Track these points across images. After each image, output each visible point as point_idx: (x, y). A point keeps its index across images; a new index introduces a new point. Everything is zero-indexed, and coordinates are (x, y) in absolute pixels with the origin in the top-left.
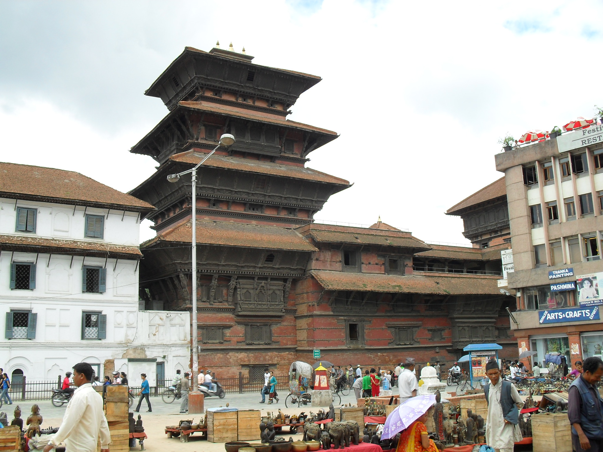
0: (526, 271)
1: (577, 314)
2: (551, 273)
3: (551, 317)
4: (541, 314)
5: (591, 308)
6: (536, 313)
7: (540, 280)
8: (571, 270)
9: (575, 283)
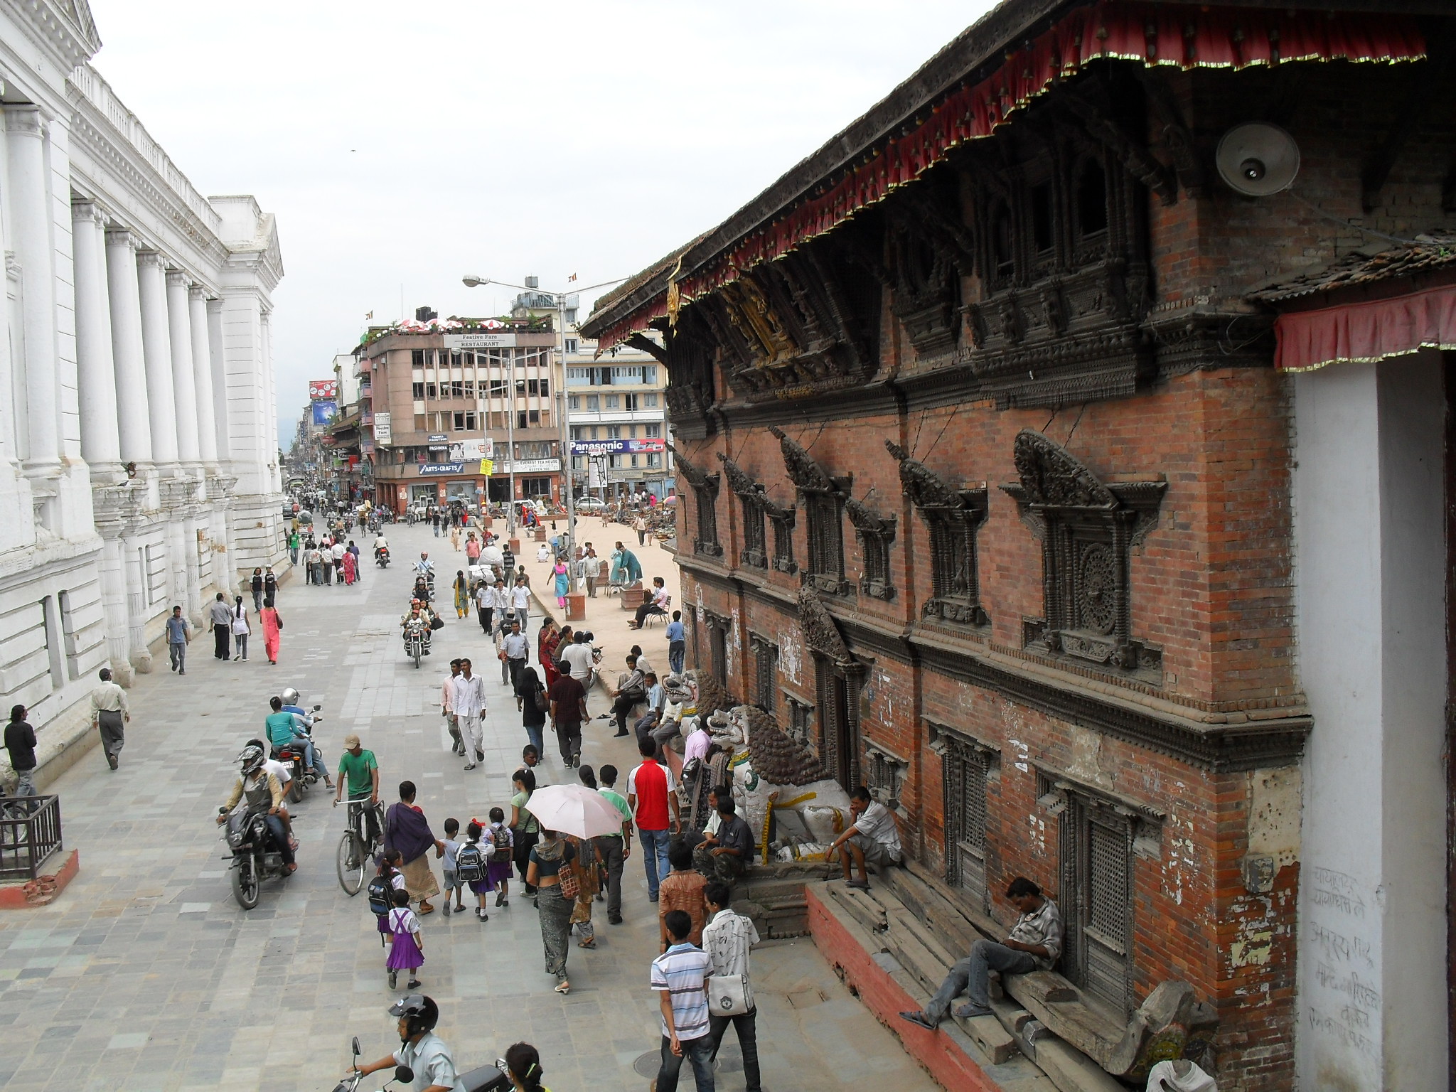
0: (411, 434)
1: (448, 469)
2: (430, 437)
3: (429, 469)
4: (421, 468)
5: (458, 465)
6: (417, 467)
7: (420, 441)
8: (445, 437)
9: (448, 446)
